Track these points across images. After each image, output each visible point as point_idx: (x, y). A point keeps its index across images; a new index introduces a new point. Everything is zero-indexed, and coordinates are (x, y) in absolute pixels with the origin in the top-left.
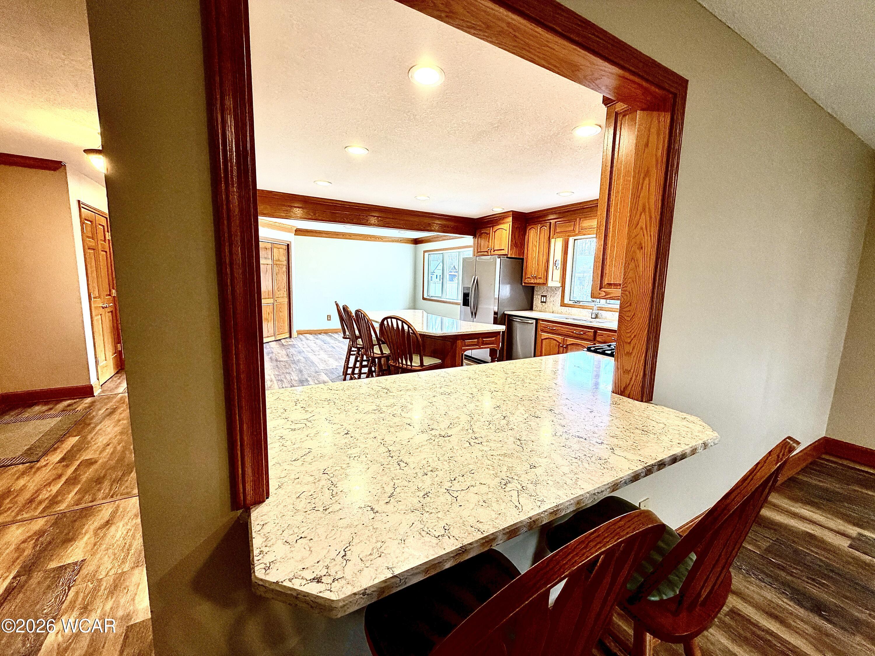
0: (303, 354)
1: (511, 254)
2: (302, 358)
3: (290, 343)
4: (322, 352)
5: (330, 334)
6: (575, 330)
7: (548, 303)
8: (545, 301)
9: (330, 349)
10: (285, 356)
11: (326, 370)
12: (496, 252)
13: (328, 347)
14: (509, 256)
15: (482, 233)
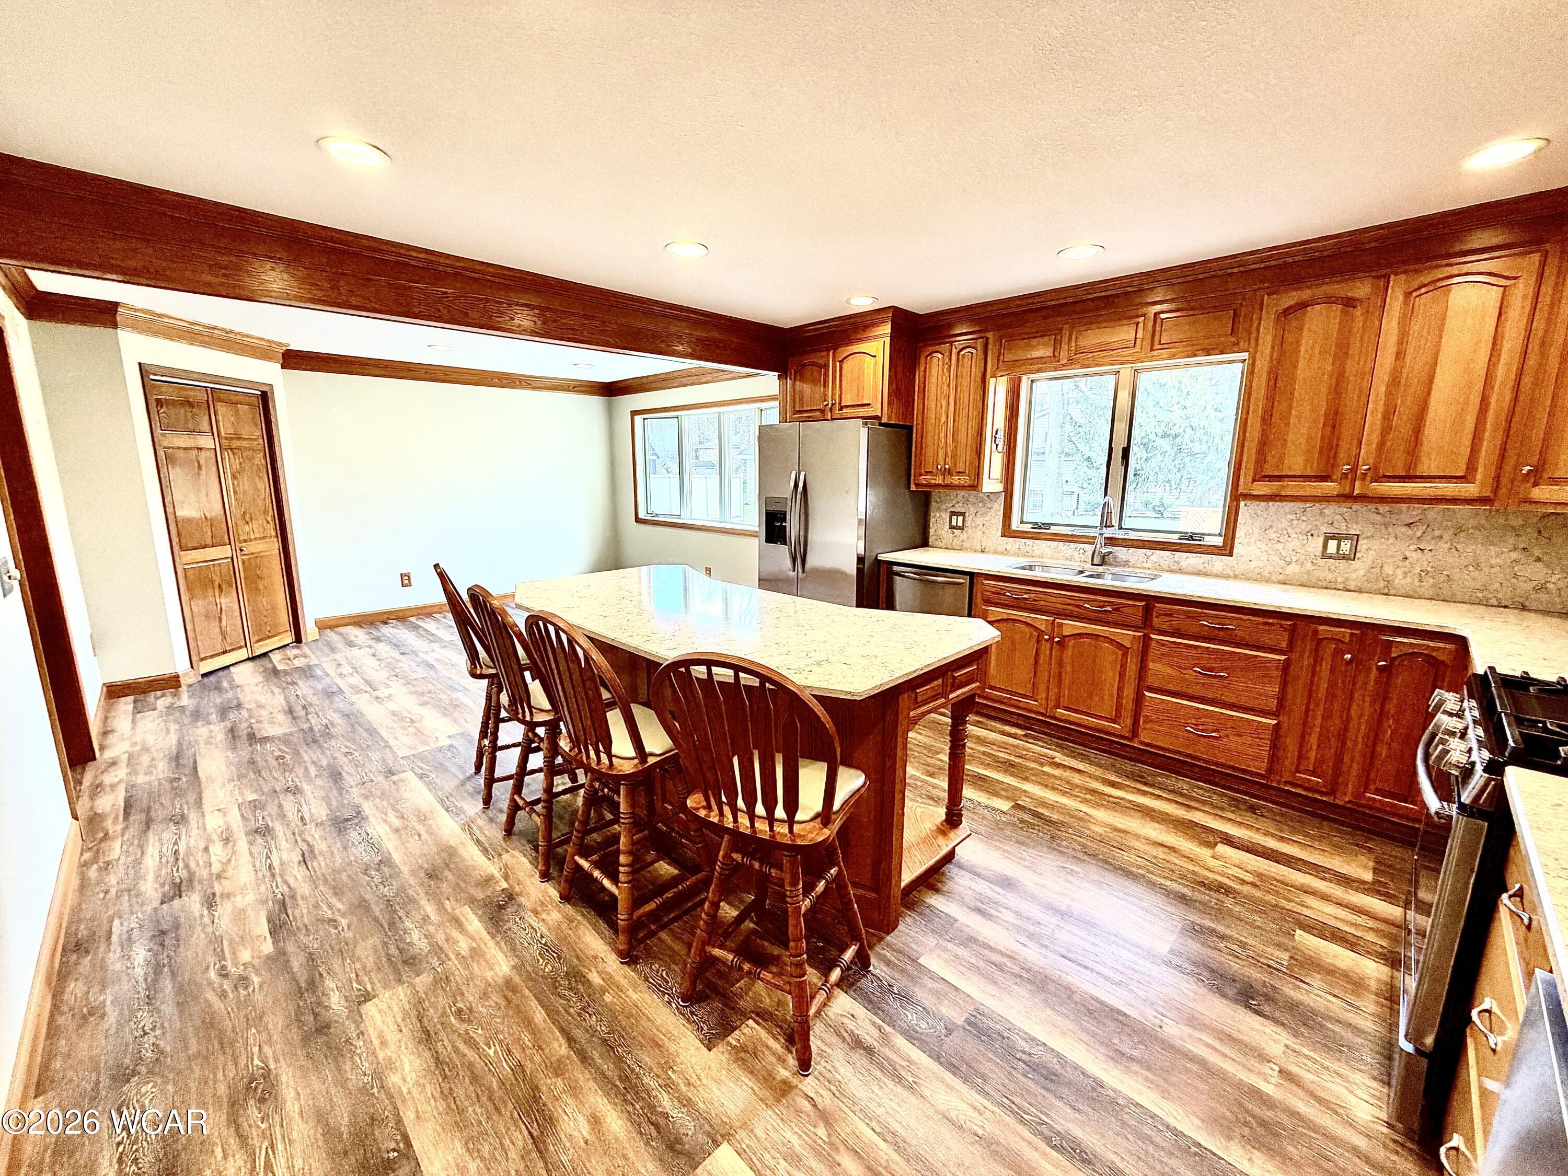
0: (338, 702)
1: (889, 418)
2: (336, 718)
3: (298, 663)
4: (397, 688)
5: (413, 619)
6: (1088, 601)
7: (969, 531)
8: (960, 524)
9: (421, 672)
10: (281, 717)
11: (420, 757)
12: (845, 411)
13: (413, 665)
14: (884, 420)
15: (805, 365)
